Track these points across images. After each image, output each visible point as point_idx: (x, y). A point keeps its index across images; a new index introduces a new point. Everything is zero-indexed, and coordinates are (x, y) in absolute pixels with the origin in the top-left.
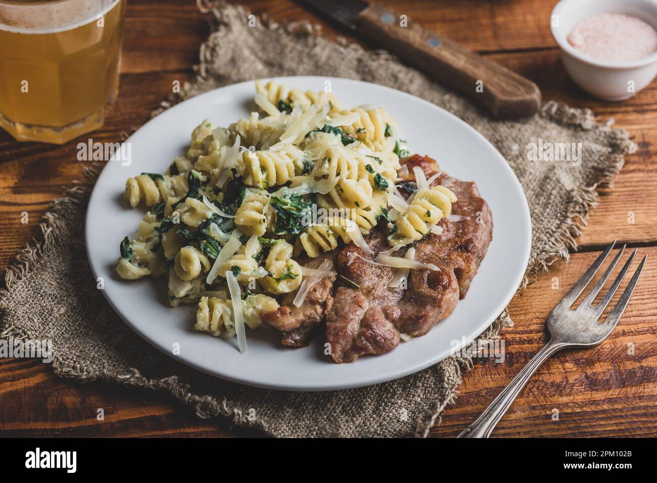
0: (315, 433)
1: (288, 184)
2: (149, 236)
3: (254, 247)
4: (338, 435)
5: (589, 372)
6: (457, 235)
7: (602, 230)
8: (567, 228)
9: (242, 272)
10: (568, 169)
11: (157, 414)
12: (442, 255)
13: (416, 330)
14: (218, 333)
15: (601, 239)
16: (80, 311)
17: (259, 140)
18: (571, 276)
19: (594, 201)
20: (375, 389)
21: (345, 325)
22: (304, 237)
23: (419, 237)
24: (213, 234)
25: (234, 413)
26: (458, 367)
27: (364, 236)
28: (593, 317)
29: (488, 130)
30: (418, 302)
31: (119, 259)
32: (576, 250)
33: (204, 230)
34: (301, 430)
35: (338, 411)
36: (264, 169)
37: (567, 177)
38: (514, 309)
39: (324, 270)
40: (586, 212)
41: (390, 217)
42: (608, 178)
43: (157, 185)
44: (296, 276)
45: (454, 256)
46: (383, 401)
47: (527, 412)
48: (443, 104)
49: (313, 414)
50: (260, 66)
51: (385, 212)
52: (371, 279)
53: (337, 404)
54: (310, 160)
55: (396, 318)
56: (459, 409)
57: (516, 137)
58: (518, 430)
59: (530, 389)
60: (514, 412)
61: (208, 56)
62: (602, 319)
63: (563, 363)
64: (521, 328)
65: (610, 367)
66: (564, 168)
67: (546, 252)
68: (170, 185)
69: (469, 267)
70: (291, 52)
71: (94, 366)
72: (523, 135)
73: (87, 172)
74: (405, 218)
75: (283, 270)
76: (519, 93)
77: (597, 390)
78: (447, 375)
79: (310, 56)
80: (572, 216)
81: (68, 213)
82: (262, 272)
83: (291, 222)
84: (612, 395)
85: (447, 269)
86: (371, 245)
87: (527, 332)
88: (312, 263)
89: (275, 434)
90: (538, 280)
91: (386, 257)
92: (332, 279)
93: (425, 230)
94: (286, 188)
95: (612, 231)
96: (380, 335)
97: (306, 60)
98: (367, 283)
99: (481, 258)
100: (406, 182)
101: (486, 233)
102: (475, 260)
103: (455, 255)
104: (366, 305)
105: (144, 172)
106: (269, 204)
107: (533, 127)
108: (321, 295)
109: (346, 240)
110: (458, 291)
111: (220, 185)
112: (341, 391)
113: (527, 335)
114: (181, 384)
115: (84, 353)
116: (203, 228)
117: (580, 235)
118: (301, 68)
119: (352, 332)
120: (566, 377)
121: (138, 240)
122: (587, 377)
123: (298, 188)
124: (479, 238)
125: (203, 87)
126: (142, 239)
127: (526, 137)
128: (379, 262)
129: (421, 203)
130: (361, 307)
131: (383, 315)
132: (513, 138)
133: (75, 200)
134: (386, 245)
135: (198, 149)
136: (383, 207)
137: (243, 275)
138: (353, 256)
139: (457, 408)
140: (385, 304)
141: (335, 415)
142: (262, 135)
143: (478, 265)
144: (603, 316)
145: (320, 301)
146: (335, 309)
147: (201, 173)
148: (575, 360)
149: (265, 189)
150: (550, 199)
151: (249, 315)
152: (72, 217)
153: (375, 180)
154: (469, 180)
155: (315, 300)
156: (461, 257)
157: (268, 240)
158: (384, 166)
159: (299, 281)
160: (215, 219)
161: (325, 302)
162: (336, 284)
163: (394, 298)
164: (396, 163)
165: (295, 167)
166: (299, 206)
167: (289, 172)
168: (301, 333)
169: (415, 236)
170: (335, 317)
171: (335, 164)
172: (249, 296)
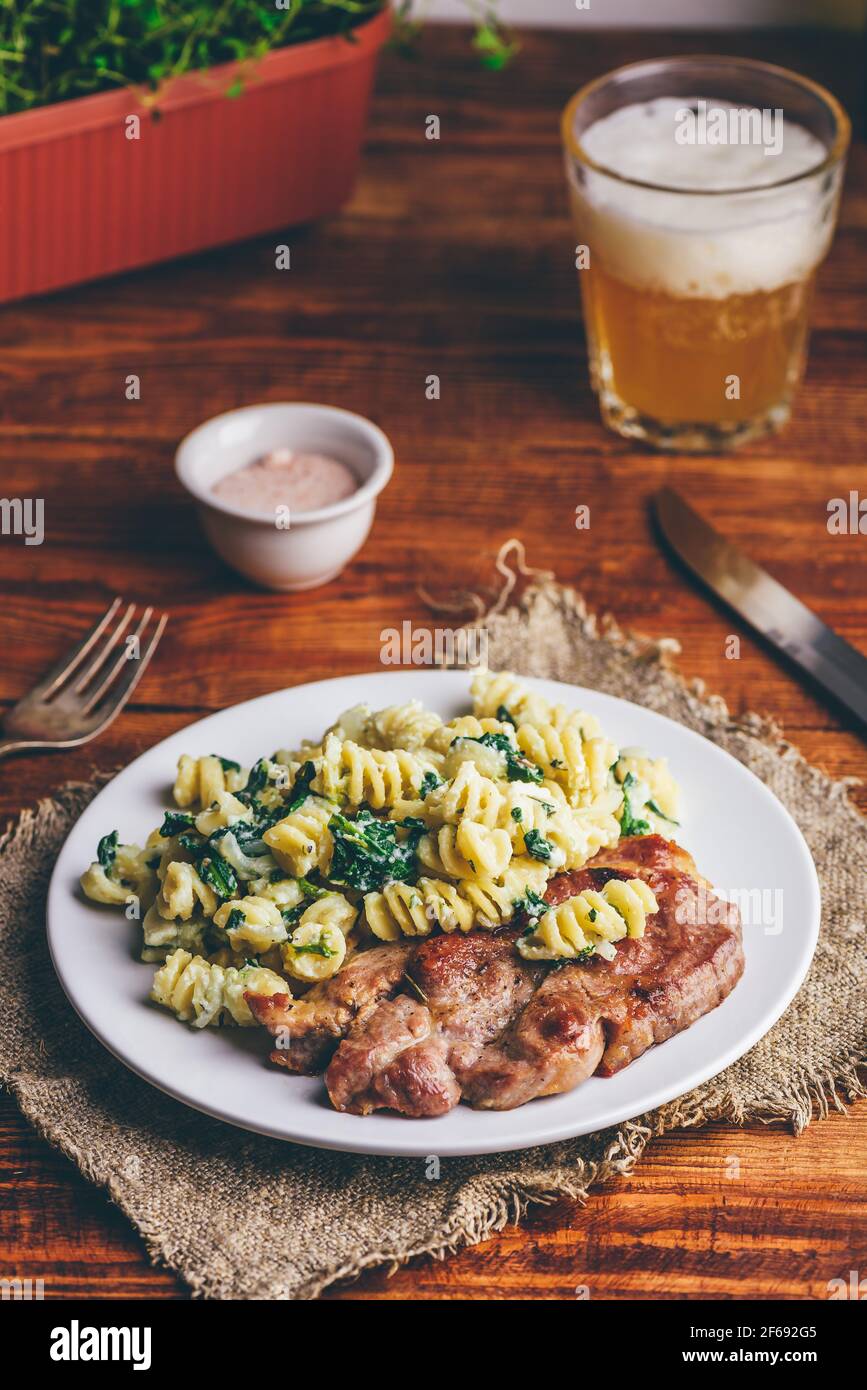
1: (387, 809)
6: (646, 972)
9: (246, 924)
13: (490, 1097)
14: (184, 1015)
21: (367, 1048)
22: (372, 899)
23: (568, 951)
24: (225, 852)
30: (512, 1052)
31: (94, 866)
33: (213, 842)
36: (345, 771)
39: (388, 961)
43: (226, 778)
44: (333, 953)
45: (618, 1000)
51: (533, 898)
52: (456, 995)
55: (466, 1067)
69: (629, 1023)
74: (553, 914)
75: (314, 937)
82: (280, 933)
83: (355, 866)
85: (586, 1014)
92: (391, 978)
93: (582, 943)
96: (418, 1083)
98: (445, 1000)
99: (678, 1027)
101: (709, 988)
102: (652, 1018)
103: (620, 1000)
104: (425, 1033)
105: (219, 755)
108: (359, 996)
110: (597, 1057)
116: (214, 838)
119: (373, 1064)
124: (685, 988)
129: (590, 897)
130: (412, 1031)
131: (445, 1059)
136: (531, 890)
137: (247, 929)
145: (350, 1002)
146: (368, 1025)
153: (525, 838)
155: (343, 998)
156: (629, 1005)
157: (315, 887)
158: (556, 823)
159: (335, 964)
160: (240, 828)
161: (359, 1008)
162: (399, 990)
163: (482, 1038)
164: (611, 835)
165: (406, 784)
166: (376, 844)
167: (388, 790)
168: (305, 1050)
169: (559, 947)
170: (361, 1034)
171: (457, 790)
172: (248, 966)
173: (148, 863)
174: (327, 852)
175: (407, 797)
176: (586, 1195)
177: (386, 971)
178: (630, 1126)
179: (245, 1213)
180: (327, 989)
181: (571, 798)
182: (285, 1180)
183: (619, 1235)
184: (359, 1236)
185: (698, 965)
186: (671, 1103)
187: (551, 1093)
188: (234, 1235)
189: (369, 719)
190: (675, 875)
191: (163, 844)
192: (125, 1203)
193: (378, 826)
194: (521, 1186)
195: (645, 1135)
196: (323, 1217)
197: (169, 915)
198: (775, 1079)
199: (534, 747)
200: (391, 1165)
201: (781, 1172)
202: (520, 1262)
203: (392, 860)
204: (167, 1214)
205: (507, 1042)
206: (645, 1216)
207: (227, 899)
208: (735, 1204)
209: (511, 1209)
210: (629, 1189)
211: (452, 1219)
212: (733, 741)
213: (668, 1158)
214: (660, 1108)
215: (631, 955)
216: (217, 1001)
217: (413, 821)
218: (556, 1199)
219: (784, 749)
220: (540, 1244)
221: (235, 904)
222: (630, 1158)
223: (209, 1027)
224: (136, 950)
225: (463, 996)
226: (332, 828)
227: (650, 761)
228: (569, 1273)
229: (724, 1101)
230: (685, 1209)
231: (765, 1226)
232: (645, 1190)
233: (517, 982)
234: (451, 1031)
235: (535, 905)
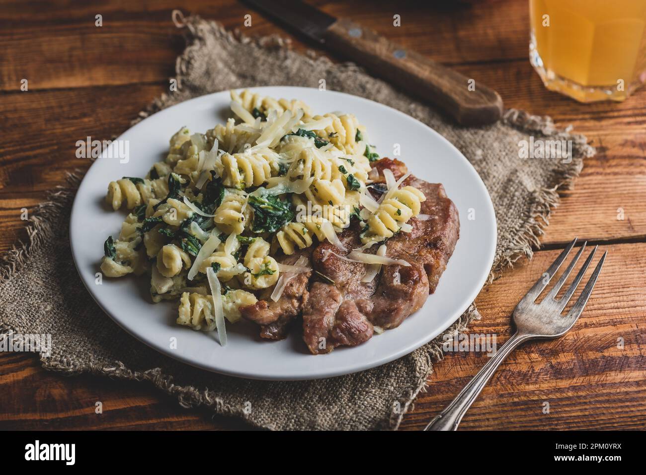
0: (293, 421)
1: (265, 185)
2: (132, 236)
3: (233, 245)
4: (316, 422)
5: (554, 361)
6: (426, 233)
7: (563, 230)
8: (531, 227)
9: (221, 268)
10: (529, 173)
11: (142, 404)
12: (412, 252)
13: (388, 323)
14: (199, 327)
15: (562, 238)
16: (65, 308)
17: (236, 144)
18: (535, 272)
19: (555, 202)
20: (350, 379)
21: (321, 317)
22: (280, 235)
23: (390, 234)
24: (194, 233)
25: (215, 402)
26: (429, 358)
27: (338, 234)
28: (557, 310)
29: (453, 137)
30: (390, 296)
31: (104, 258)
32: (539, 248)
33: (185, 229)
34: (280, 418)
35: (315, 400)
36: (241, 170)
37: (529, 180)
38: (481, 304)
39: (300, 266)
40: (547, 212)
41: (362, 216)
42: (568, 180)
43: (138, 189)
44: (274, 271)
45: (424, 252)
46: (358, 391)
47: (495, 400)
48: (409, 112)
49: (291, 403)
50: (233, 78)
51: (357, 210)
52: (345, 275)
53: (314, 393)
54: (285, 162)
55: (370, 311)
56: (431, 398)
57: (480, 142)
58: (488, 416)
59: (498, 378)
60: (483, 400)
61: (184, 68)
62: (565, 313)
63: (528, 353)
64: (488, 322)
65: (573, 357)
66: (526, 171)
67: (511, 249)
68: (150, 188)
69: (438, 263)
70: (263, 65)
71: (80, 360)
72: (487, 141)
73: (70, 178)
74: (376, 217)
75: (261, 266)
76: (482, 101)
77: (562, 379)
78: (419, 364)
79: (281, 68)
80: (534, 215)
81: (53, 216)
82: (241, 268)
83: (268, 221)
84: (576, 383)
85: (417, 265)
86: (344, 242)
87: (493, 325)
88: (288, 260)
89: (256, 421)
90: (503, 277)
91: (359, 254)
92: (308, 275)
93: (396, 228)
94: (263, 188)
95: (573, 230)
96: (355, 327)
97: (277, 72)
98: (342, 279)
99: (449, 255)
100: (376, 184)
101: (453, 231)
102: (443, 257)
104: (341, 299)
105: (126, 176)
106: (247, 203)
107: (496, 134)
108: (298, 290)
109: (320, 238)
110: (428, 285)
111: (199, 186)
112: (317, 380)
113: (494, 328)
114: (165, 376)
115: (70, 348)
116: (184, 227)
117: (542, 233)
118: (273, 80)
119: (327, 325)
120: (532, 367)
121: (121, 240)
122: (552, 366)
123: (274, 188)
124: (447, 236)
125: (179, 98)
126: (124, 239)
127: (489, 143)
128: (352, 259)
129: (391, 203)
130: (335, 301)
131: (357, 309)
132: (476, 144)
133: (59, 204)
134: (358, 243)
135: (176, 154)
136: (355, 207)
137: (223, 271)
138: (327, 252)
139: (429, 396)
140: (358, 298)
141: (312, 403)
142: (238, 140)
143: (447, 262)
144: (566, 309)
145: (297, 295)
146: (311, 303)
147: (180, 176)
148: (540, 351)
149: (243, 189)
150: (513, 200)
151: (229, 309)
152: (56, 220)
153: (347, 180)
154: (437, 182)
155: (291, 294)
156: (430, 253)
157: (246, 238)
158: (356, 168)
159: (276, 277)
160: (196, 218)
161: (301, 296)
162: (315, 280)
163: (368, 293)
165: (272, 170)
166: (275, 205)
168: (278, 326)
169: (385, 234)
170: (311, 310)
172: (228, 291)
173: (134, 249)
174: (251, 217)
175: (274, 175)
185: (445, 221)
187: (415, 310)
197: (171, 275)
203: (286, 212)
205: (382, 291)
221: (212, 260)
225: (348, 274)
226: (251, 204)
234: (352, 294)
235: (359, 214)
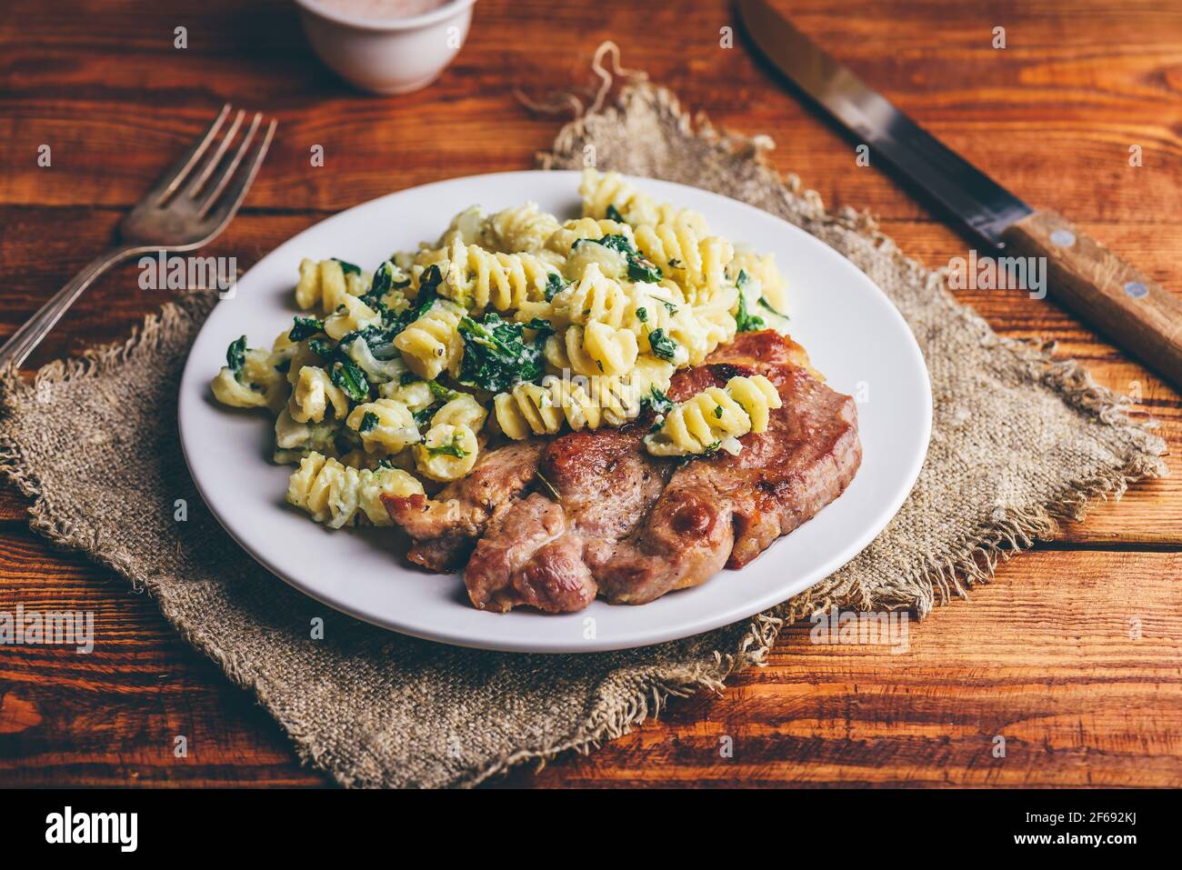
1: (514, 311)
3: (419, 396)
6: (770, 466)
9: (379, 426)
12: (726, 488)
13: (625, 592)
14: (319, 517)
21: (504, 547)
22: (502, 400)
23: (696, 447)
24: (356, 356)
30: (646, 548)
31: (223, 372)
33: (344, 346)
36: (472, 274)
43: (347, 282)
44: (466, 453)
51: (658, 394)
52: (588, 492)
55: (601, 563)
69: (760, 517)
74: (679, 411)
75: (447, 438)
82: (413, 435)
83: (484, 368)
85: (716, 508)
92: (524, 477)
93: (709, 439)
96: (556, 581)
98: (577, 498)
99: (803, 518)
101: (832, 477)
102: (779, 511)
103: (747, 494)
104: (559, 530)
105: (338, 258)
106: (455, 328)
108: (493, 495)
109: (571, 422)
110: (728, 551)
116: (344, 342)
119: (511, 563)
124: (808, 481)
130: (547, 529)
131: (581, 553)
136: (656, 388)
137: (381, 430)
145: (486, 502)
146: (504, 524)
149: (465, 307)
151: (370, 497)
153: (650, 338)
155: (478, 498)
156: (756, 498)
157: (445, 389)
158: (680, 322)
159: (468, 464)
160: (370, 333)
161: (494, 507)
162: (532, 488)
163: (615, 533)
164: (727, 331)
165: (531, 286)
166: (505, 345)
167: (513, 291)
168: (442, 549)
169: (687, 444)
170: (498, 533)
171: (583, 292)
172: (382, 468)
173: (277, 367)
174: (458, 354)
175: (531, 299)
176: (723, 687)
177: (518, 470)
178: (762, 618)
179: (389, 712)
180: (463, 488)
181: (689, 296)
182: (426, 678)
183: (756, 725)
184: (504, 733)
185: (819, 457)
186: (801, 594)
187: (685, 586)
188: (381, 735)
189: (486, 222)
190: (792, 369)
191: (292, 349)
192: (271, 705)
193: (506, 328)
194: (660, 680)
195: (776, 625)
196: (466, 714)
197: (302, 419)
198: (897, 566)
199: (653, 247)
200: (529, 661)
201: (909, 659)
202: (662, 755)
203: (521, 361)
204: (313, 714)
205: (640, 537)
206: (780, 706)
207: (359, 402)
208: (867, 692)
209: (651, 702)
210: (763, 679)
211: (595, 714)
212: (832, 234)
213: (798, 647)
214: (791, 600)
215: (755, 450)
216: (353, 502)
217: (540, 323)
218: (694, 692)
219: (879, 242)
220: (680, 737)
221: (368, 407)
222: (763, 649)
223: (345, 528)
224: (268, 453)
225: (594, 494)
226: (462, 331)
227: (758, 257)
228: (710, 764)
229: (852, 590)
230: (819, 699)
231: (897, 713)
232: (779, 680)
233: (645, 478)
234: (585, 528)
235: (660, 403)
